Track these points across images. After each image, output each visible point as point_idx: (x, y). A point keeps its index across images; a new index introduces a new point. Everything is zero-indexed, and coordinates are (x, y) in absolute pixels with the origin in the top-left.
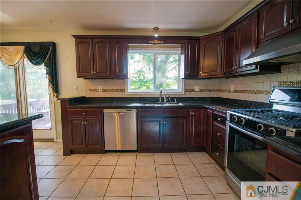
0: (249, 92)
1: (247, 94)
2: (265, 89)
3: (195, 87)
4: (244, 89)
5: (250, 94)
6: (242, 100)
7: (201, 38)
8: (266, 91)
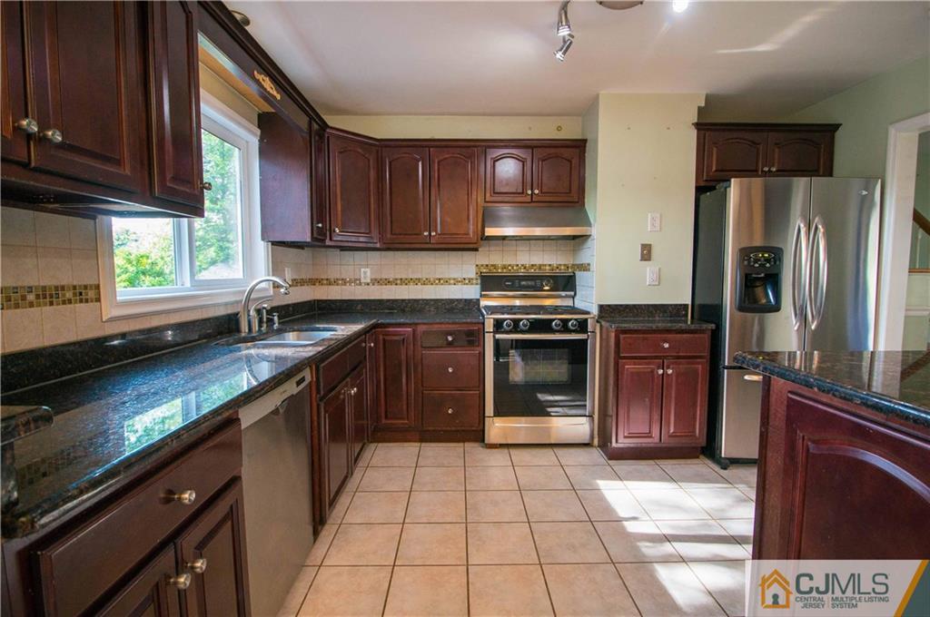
0: (417, 282)
1: (412, 287)
2: (452, 276)
3: (284, 271)
4: (404, 277)
5: (419, 286)
6: (403, 300)
7: (328, 130)
8: (454, 279)
